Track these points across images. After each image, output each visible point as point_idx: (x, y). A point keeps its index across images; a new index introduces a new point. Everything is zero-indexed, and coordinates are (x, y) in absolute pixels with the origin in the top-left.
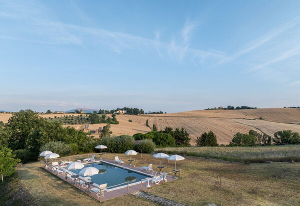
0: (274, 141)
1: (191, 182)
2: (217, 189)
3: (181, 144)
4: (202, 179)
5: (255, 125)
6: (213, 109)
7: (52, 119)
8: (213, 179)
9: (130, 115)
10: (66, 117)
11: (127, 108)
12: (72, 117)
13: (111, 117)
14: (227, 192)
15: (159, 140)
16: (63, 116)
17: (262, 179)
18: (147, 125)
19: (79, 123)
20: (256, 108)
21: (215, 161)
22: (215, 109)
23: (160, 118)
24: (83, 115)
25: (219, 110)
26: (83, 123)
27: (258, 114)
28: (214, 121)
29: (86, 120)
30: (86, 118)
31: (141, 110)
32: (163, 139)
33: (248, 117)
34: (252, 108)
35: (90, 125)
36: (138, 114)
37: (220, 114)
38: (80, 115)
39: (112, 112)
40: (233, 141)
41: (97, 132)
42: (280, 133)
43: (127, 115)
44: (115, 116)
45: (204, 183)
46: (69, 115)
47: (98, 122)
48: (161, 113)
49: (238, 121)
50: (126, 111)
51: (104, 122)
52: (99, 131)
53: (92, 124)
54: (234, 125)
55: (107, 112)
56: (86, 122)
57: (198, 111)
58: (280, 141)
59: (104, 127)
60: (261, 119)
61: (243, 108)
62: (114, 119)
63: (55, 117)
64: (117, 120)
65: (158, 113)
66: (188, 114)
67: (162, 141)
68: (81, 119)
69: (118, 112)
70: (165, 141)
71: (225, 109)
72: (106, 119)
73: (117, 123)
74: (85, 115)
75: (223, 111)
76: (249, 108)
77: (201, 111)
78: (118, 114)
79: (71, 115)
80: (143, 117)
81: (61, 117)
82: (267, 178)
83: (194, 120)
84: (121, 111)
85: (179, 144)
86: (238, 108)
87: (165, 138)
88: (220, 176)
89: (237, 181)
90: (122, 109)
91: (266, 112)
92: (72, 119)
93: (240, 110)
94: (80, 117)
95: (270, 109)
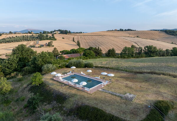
0: (144, 51)
1: (117, 84)
2: (127, 87)
3: (97, 55)
4: (121, 83)
5: (134, 41)
6: (111, 31)
7: (14, 38)
8: (125, 82)
9: (62, 35)
10: (24, 37)
11: (61, 30)
12: (27, 36)
13: (51, 36)
14: (131, 88)
15: (87, 54)
16: (21, 35)
17: (142, 82)
18: (74, 41)
19: (33, 40)
20: (135, 30)
21: (123, 72)
22: (113, 30)
23: (81, 36)
24: (34, 35)
25: (115, 31)
26: (35, 40)
27: (136, 34)
28: (112, 38)
29: (37, 38)
30: (36, 37)
31: (69, 31)
32: (89, 54)
33: (131, 36)
34: (134, 30)
35: (40, 42)
36: (68, 34)
37: (115, 34)
38: (32, 35)
39: (51, 32)
40: (123, 51)
41: (45, 46)
42: (147, 47)
43: (60, 34)
44: (54, 35)
45: (122, 84)
46: (25, 35)
47: (44, 40)
48: (81, 33)
49: (125, 38)
50: (60, 32)
51: (47, 39)
52: (46, 45)
53: (40, 40)
54: (123, 41)
55: (48, 33)
56: (36, 39)
57: (103, 32)
58: (147, 51)
59: (49, 43)
60: (138, 37)
61: (129, 30)
62: (53, 37)
63: (16, 36)
64: (56, 38)
65: (79, 33)
66: (97, 34)
67: (88, 55)
68: (33, 37)
69: (55, 32)
70: (90, 55)
71: (118, 31)
72: (48, 37)
73: (55, 40)
74: (35, 35)
75: (117, 32)
76: (132, 30)
77: (104, 32)
78: (55, 33)
79: (26, 35)
80: (71, 36)
81: (19, 36)
82: (144, 81)
83: (101, 38)
84: (57, 32)
85: (97, 56)
86: (125, 30)
87: (90, 53)
88: (127, 80)
89: (133, 83)
90: (57, 31)
91: (141, 33)
92: (28, 38)
93: (127, 31)
94: (32, 36)
95: (143, 31)
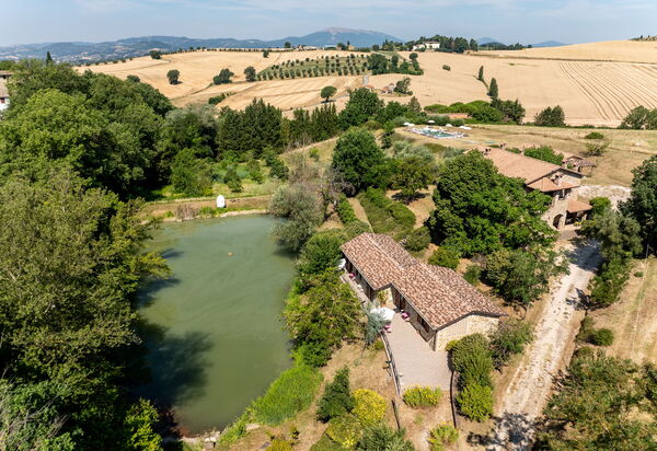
7: (302, 63)
9: (446, 55)
10: (327, 61)
11: (442, 38)
12: (337, 60)
13: (408, 60)
16: (320, 57)
18: (480, 78)
19: (352, 73)
23: (512, 61)
24: (355, 54)
26: (358, 73)
29: (364, 67)
31: (472, 41)
35: (372, 78)
36: (466, 52)
38: (349, 54)
39: (410, 46)
41: (387, 92)
43: (440, 54)
44: (417, 56)
46: (330, 54)
47: (385, 72)
48: (518, 47)
50: (438, 45)
51: (396, 71)
52: (389, 90)
55: (400, 46)
56: (363, 71)
59: (398, 84)
62: (416, 65)
63: (307, 60)
64: (421, 67)
68: (354, 64)
69: (422, 46)
72: (399, 64)
73: (420, 72)
74: (360, 55)
78: (423, 50)
79: (334, 53)
80: (475, 59)
81: (315, 58)
84: (428, 45)
90: (430, 40)
94: (351, 60)
